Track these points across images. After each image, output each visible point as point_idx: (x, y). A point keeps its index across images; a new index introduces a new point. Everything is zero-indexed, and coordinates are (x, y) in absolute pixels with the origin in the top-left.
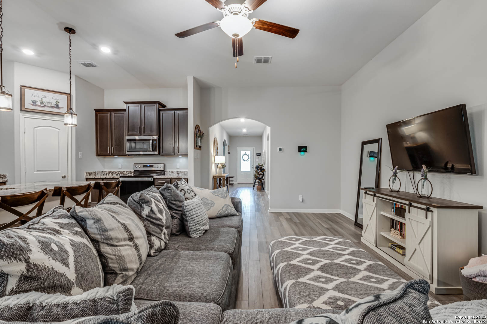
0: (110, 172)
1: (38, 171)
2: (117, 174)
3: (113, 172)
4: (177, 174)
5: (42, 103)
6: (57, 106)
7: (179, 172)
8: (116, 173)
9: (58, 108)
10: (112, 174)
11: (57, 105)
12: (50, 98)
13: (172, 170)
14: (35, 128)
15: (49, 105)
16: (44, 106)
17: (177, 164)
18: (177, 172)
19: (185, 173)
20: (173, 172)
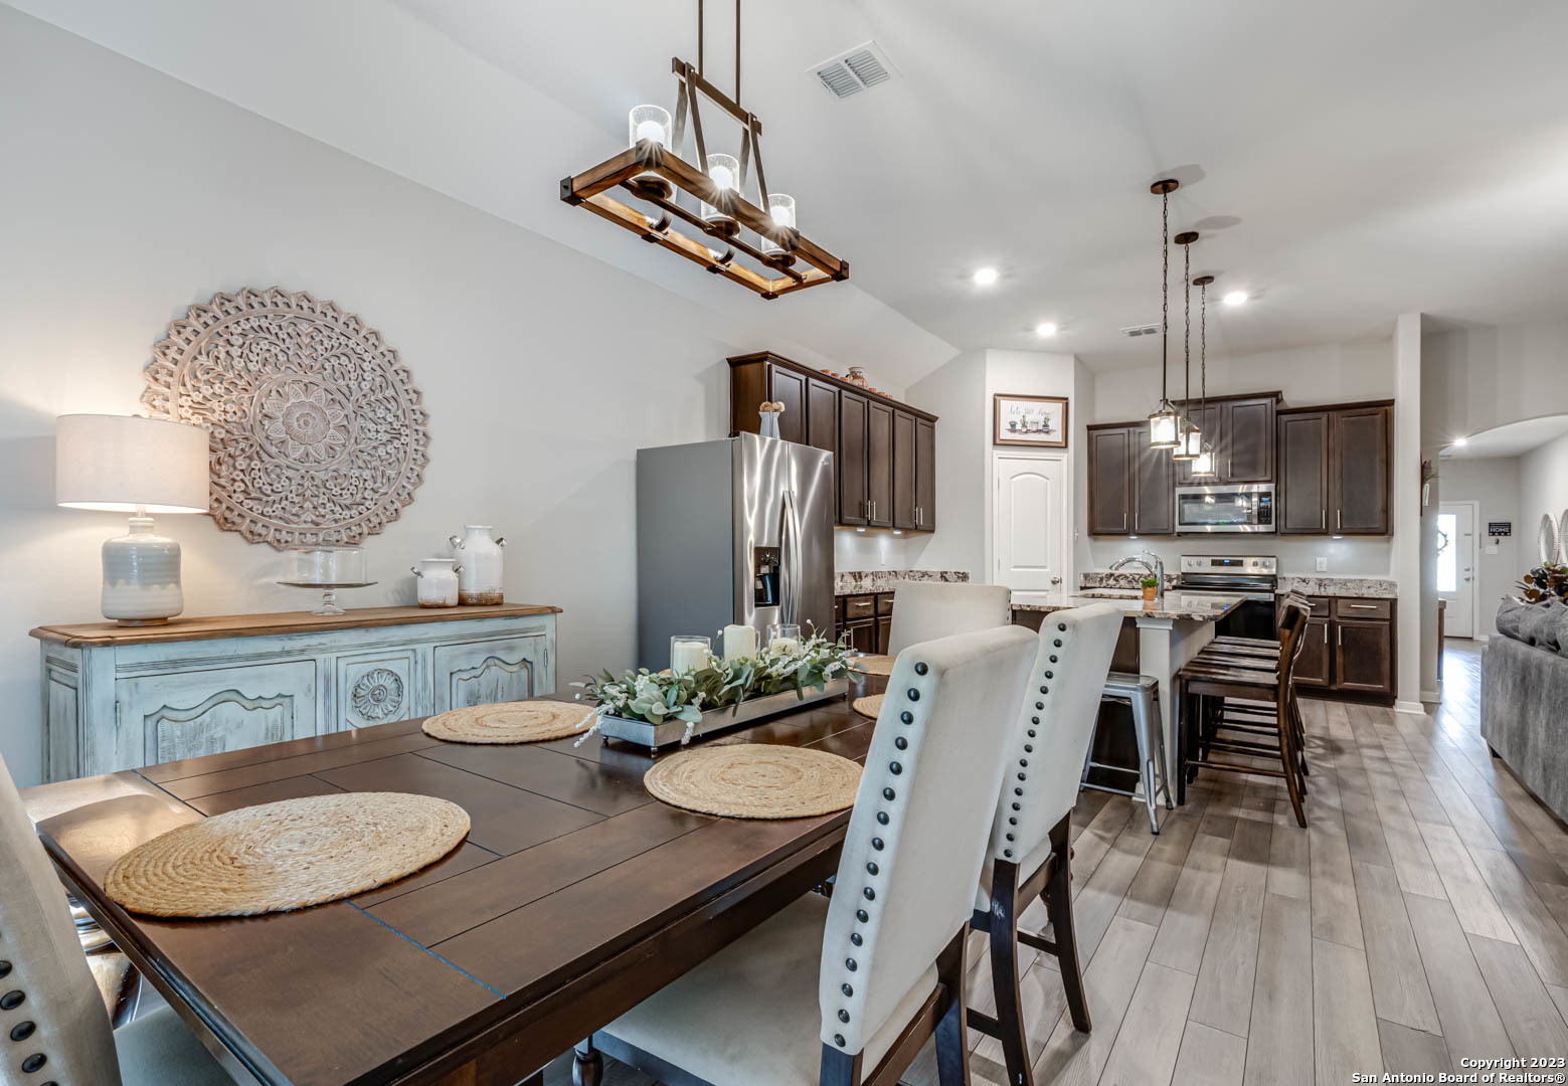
0: (1112, 575)
1: (1015, 567)
2: (1130, 581)
3: (1119, 576)
4: (1320, 586)
5: (1024, 425)
6: (1046, 429)
7: (1327, 582)
8: (1127, 577)
9: (1047, 432)
10: (1117, 581)
11: (1046, 426)
12: (1036, 412)
13: (1303, 576)
14: (1012, 478)
15: (1034, 429)
16: (1026, 432)
17: (1319, 559)
18: (1321, 580)
19: (1348, 584)
20: (1304, 581)
